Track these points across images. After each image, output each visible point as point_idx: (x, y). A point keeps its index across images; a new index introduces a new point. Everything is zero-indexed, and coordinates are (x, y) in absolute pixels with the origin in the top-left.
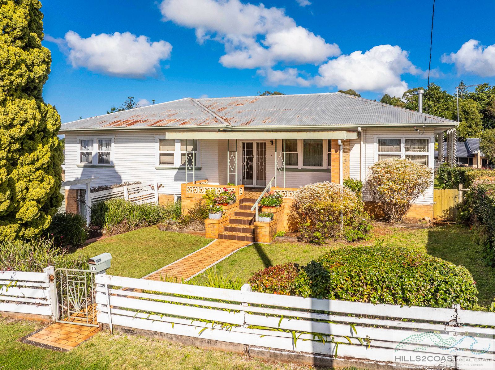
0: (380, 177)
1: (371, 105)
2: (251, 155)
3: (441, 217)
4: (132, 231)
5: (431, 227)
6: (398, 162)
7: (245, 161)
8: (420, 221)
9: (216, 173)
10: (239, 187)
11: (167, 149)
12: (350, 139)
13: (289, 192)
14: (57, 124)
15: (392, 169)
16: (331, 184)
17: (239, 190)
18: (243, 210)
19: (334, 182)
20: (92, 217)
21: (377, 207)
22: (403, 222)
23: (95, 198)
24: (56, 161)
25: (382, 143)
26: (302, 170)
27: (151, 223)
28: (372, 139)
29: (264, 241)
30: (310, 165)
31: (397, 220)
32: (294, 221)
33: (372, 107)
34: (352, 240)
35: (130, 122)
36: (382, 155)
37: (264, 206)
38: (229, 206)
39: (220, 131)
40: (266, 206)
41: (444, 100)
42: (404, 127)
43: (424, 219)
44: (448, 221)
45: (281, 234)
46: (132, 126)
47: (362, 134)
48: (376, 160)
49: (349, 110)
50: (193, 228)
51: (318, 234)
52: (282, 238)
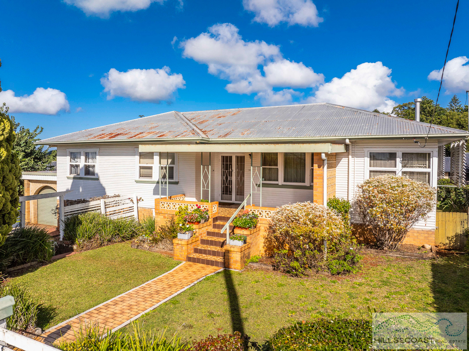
0: (372, 198)
1: (361, 114)
2: (230, 169)
3: (445, 245)
4: (104, 247)
5: (434, 258)
6: (393, 180)
7: (224, 176)
8: (419, 249)
9: (192, 189)
10: (212, 205)
11: (146, 163)
12: (336, 153)
13: (266, 211)
14: (5, 134)
15: (387, 188)
16: (312, 205)
17: (212, 207)
18: (216, 229)
19: (317, 202)
20: (65, 230)
21: (367, 230)
22: (398, 250)
23: (70, 212)
24: (7, 175)
25: (373, 157)
26: (283, 186)
27: (124, 239)
28: (362, 152)
29: (236, 268)
30: (291, 181)
31: (391, 248)
32: (270, 244)
33: (363, 117)
34: (337, 273)
35: (113, 135)
36: (374, 171)
37: (237, 227)
38: (201, 225)
39: (197, 143)
40: (239, 228)
41: (436, 113)
42: (401, 138)
43: (423, 247)
44: (453, 249)
45: (255, 259)
46: (113, 139)
47: (350, 147)
48: (367, 177)
49: (336, 120)
50: (164, 247)
51: (295, 264)
52: (255, 265)
